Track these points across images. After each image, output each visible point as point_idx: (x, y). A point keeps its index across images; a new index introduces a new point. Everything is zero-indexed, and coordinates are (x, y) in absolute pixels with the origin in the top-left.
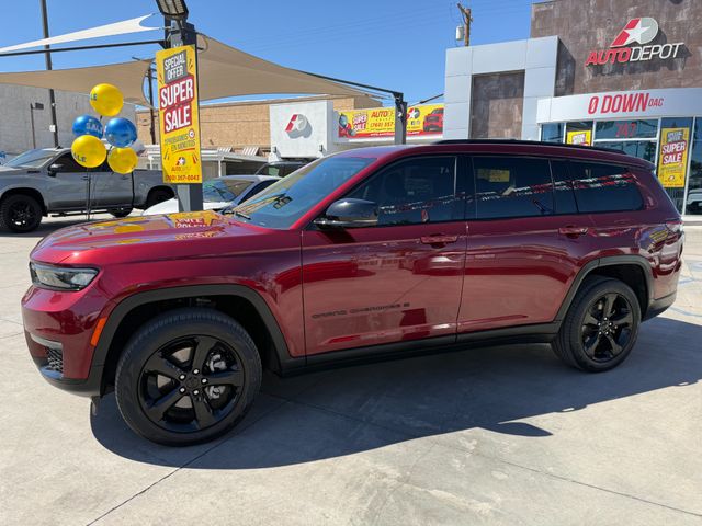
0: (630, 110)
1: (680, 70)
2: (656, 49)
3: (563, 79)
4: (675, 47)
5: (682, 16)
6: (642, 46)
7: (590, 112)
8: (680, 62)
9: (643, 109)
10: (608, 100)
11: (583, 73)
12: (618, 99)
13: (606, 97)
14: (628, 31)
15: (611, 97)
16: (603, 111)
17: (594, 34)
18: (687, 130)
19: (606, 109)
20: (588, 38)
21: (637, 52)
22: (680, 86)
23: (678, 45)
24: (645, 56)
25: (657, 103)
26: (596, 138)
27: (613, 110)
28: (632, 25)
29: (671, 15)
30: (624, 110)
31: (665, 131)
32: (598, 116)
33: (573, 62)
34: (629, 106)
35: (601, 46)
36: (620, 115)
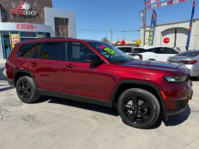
0: (29, 29)
1: (37, 19)
2: (30, 12)
3: (3, 17)
4: (35, 13)
5: (35, 5)
6: (26, 11)
7: (17, 28)
8: (37, 17)
9: (33, 29)
10: (22, 25)
11: (10, 16)
12: (25, 25)
13: (21, 25)
14: (21, 5)
15: (23, 25)
16: (21, 29)
17: (11, 4)
18: (43, 35)
19: (22, 28)
20: (9, 5)
21: (25, 12)
22: (38, 24)
23: (36, 12)
24: (28, 14)
25: (35, 28)
26: (21, 36)
27: (24, 29)
28: (23, 4)
29: (32, 4)
30: (28, 29)
31: (39, 35)
32: (20, 30)
33: (6, 11)
34: (28, 28)
35: (14, 8)
36: (26, 30)
